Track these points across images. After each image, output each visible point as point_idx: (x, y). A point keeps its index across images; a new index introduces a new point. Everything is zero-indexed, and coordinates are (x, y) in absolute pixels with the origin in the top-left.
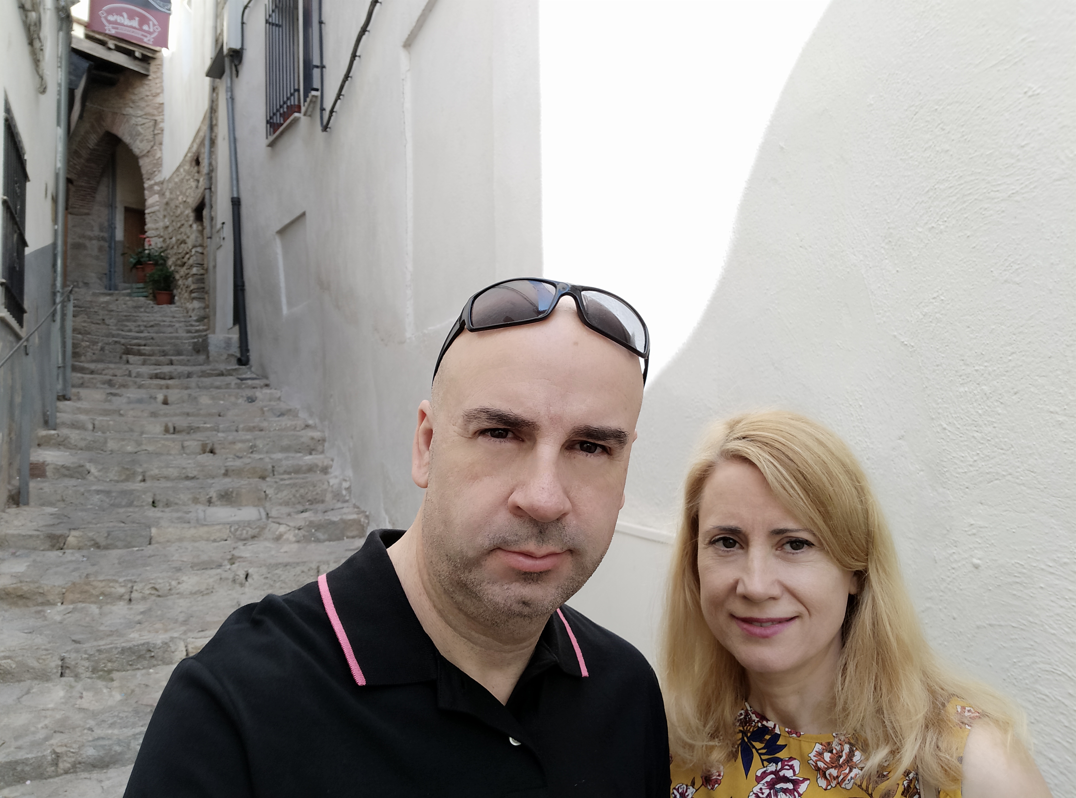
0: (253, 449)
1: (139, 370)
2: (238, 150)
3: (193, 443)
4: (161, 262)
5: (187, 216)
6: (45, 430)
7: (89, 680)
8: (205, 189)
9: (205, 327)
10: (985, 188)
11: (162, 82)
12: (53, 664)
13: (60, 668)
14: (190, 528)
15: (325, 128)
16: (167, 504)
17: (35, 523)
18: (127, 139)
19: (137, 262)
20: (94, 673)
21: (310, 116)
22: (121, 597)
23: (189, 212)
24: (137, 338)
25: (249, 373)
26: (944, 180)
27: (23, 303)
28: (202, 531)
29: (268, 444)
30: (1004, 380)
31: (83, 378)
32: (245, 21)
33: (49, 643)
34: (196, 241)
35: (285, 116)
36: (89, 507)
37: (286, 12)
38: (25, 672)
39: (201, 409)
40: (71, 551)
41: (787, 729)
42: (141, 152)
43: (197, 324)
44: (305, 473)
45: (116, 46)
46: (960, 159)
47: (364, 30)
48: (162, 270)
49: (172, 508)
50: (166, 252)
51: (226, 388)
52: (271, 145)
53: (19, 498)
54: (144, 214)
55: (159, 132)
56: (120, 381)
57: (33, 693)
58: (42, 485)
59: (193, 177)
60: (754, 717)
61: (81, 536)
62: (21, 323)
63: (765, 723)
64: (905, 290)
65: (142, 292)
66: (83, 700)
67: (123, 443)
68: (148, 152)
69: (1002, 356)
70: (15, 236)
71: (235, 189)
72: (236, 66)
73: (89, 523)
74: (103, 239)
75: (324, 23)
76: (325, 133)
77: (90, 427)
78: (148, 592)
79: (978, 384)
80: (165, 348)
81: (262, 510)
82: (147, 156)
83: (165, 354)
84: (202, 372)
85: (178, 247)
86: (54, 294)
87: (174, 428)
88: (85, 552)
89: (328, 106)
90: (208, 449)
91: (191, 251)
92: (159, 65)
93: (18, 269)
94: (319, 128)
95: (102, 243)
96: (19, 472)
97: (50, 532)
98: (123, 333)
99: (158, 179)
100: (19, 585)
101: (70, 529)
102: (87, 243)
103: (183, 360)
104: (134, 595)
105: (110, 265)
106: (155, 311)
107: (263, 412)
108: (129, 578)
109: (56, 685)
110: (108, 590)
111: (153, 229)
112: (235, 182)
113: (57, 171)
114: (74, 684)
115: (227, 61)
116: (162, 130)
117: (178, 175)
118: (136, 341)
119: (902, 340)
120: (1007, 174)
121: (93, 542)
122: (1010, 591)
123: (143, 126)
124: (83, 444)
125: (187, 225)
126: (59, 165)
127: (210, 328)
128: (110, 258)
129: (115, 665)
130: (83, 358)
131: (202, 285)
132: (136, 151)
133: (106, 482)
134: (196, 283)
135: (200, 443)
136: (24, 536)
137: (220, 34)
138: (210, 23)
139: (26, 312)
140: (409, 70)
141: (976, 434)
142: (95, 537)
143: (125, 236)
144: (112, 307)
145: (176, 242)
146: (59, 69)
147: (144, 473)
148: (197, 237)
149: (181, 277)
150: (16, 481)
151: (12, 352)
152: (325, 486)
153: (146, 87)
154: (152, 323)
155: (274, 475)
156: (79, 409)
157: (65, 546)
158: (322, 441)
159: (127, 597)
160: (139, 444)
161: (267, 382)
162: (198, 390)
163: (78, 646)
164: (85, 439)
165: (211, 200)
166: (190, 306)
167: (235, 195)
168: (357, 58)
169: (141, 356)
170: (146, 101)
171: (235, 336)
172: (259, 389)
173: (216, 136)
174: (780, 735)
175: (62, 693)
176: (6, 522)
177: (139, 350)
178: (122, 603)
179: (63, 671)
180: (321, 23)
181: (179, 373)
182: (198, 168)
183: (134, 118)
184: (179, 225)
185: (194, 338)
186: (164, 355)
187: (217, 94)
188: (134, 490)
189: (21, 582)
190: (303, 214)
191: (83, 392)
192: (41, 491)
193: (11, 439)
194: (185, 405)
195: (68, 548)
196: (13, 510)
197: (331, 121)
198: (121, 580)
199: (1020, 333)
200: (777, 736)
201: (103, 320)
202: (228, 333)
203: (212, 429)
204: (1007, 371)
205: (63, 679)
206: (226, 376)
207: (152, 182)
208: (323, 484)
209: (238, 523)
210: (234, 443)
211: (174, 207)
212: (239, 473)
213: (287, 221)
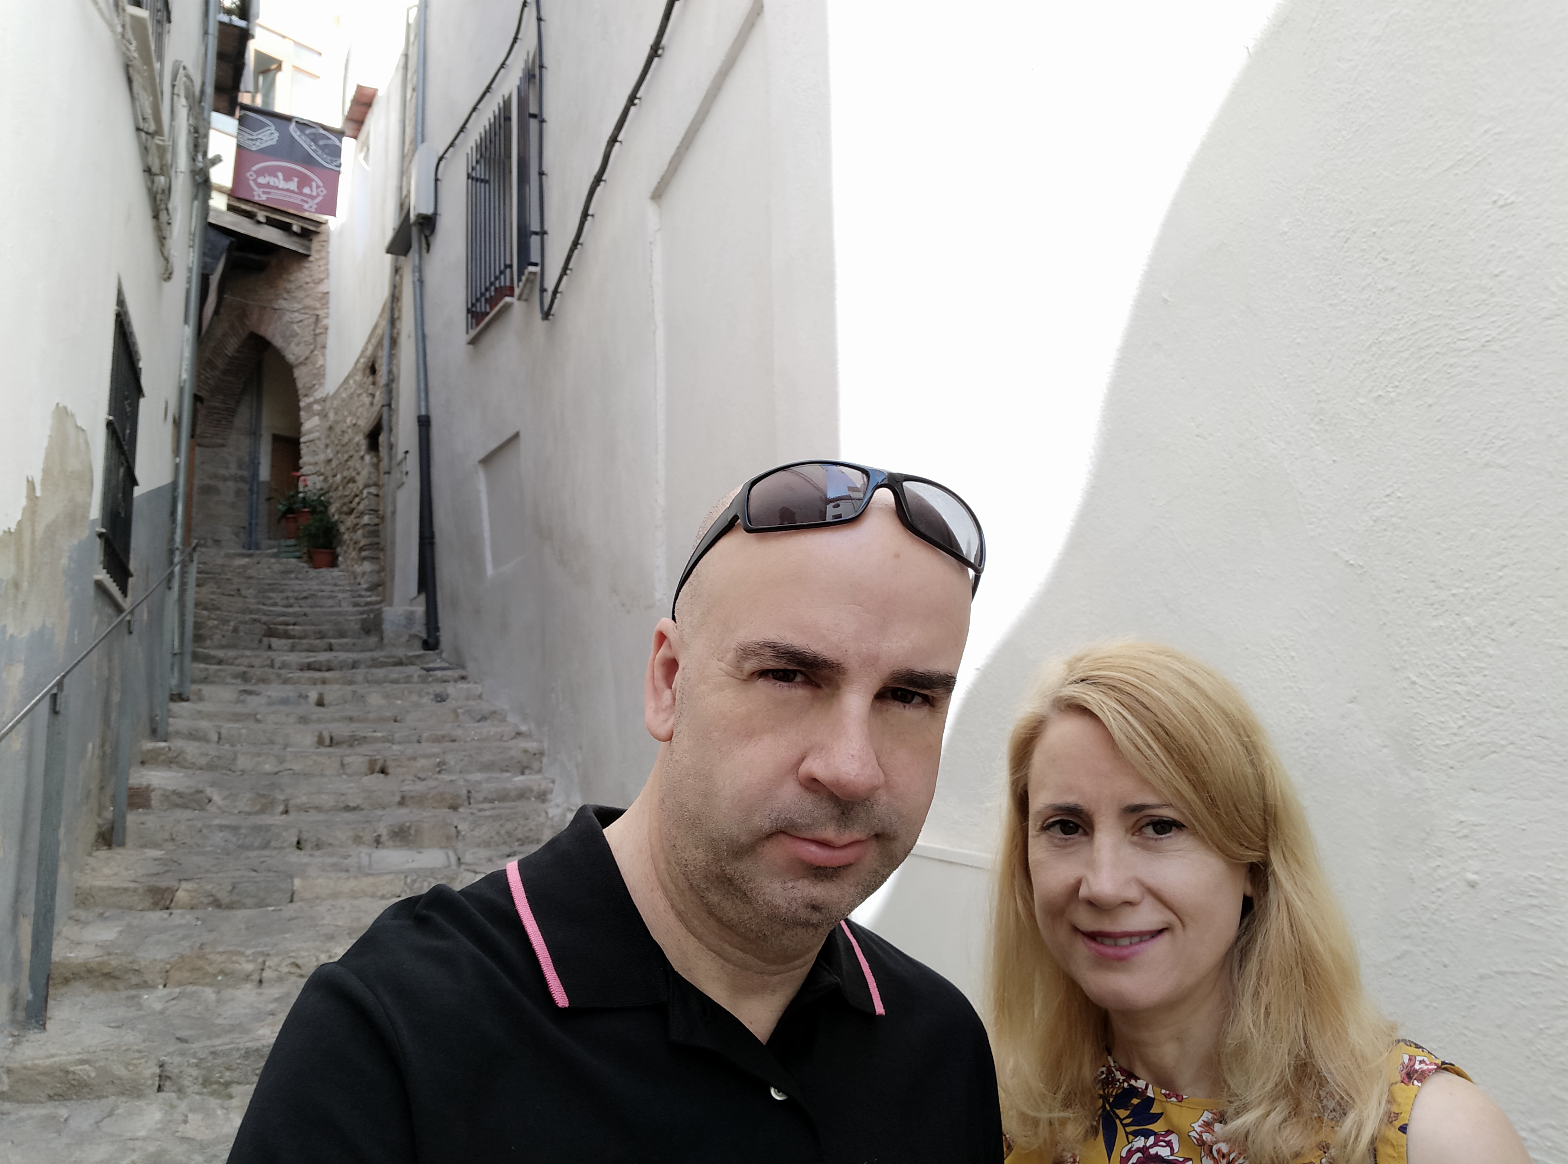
0: (441, 768)
1: (285, 658)
2: (428, 351)
3: (356, 759)
4: (321, 508)
5: (358, 444)
6: (152, 741)
7: (197, 1097)
8: (383, 406)
9: (378, 598)
10: (1450, 336)
11: (327, 264)
12: (147, 1073)
13: (157, 1079)
14: (348, 878)
15: (547, 315)
16: (317, 845)
17: (131, 872)
18: (278, 342)
19: (287, 510)
20: (205, 1087)
21: (526, 300)
22: (247, 978)
23: (360, 439)
24: (284, 615)
25: (438, 660)
26: (1391, 328)
27: (128, 561)
28: (366, 882)
29: (462, 760)
30: (1493, 605)
31: (206, 669)
32: (439, 176)
33: (144, 1041)
34: (369, 478)
35: (492, 302)
36: (209, 849)
37: (494, 163)
38: (107, 1084)
39: (369, 712)
40: (180, 911)
41: (1163, 1091)
42: (296, 360)
43: (369, 593)
44: (514, 801)
45: (267, 217)
46: (1411, 298)
47: (598, 179)
48: (321, 520)
49: (324, 851)
50: (327, 495)
51: (406, 683)
52: (474, 342)
53: (112, 835)
54: (299, 443)
55: (322, 331)
56: (258, 673)
57: (118, 1114)
58: (143, 818)
59: (366, 390)
60: (1118, 1075)
61: (195, 891)
62: (124, 590)
63: (1133, 1082)
64: (1346, 487)
65: (294, 552)
66: (188, 1125)
67: (260, 759)
68: (307, 359)
69: (1488, 571)
70: (122, 470)
71: (423, 404)
72: (427, 238)
73: (207, 871)
74: (242, 479)
75: (546, 175)
76: (546, 322)
77: (215, 737)
78: (285, 970)
79: (1458, 614)
80: (322, 628)
81: (451, 853)
82: (305, 364)
83: (321, 636)
84: (373, 659)
85: (344, 488)
86: (172, 552)
87: (331, 739)
88: (199, 913)
89: (550, 285)
90: (378, 768)
91: (361, 492)
92: (325, 241)
93: (123, 515)
94: (538, 315)
95: (242, 485)
96: (114, 800)
97: (152, 883)
98: (265, 608)
99: (319, 394)
100: (106, 958)
101: (180, 880)
102: (220, 485)
103: (347, 643)
104: (267, 974)
105: (251, 514)
106: (311, 576)
107: (457, 716)
108: (260, 949)
109: (151, 1104)
110: (230, 966)
111: (310, 464)
112: (423, 395)
113: (182, 385)
114: (176, 1102)
115: (415, 232)
116: (326, 329)
117: (346, 389)
118: (281, 619)
119: (1347, 559)
120: (1478, 315)
121: (211, 899)
122: (1525, 919)
123: (300, 324)
124: (203, 761)
125: (356, 457)
126: (185, 376)
127: (387, 599)
128: (251, 506)
129: (236, 1075)
130: (208, 642)
131: (376, 540)
132: (291, 357)
133: (234, 814)
134: (367, 537)
135: (367, 758)
136: (116, 889)
137: (406, 196)
138: (393, 182)
139: (131, 575)
140: (659, 230)
141: (1459, 688)
142: (214, 891)
143: (272, 475)
144: (251, 572)
145: (342, 481)
146: (191, 250)
147: (286, 802)
148: (370, 473)
149: (348, 529)
150: (108, 814)
151: (109, 629)
152: (542, 819)
153: (306, 272)
154: (305, 594)
155: (470, 804)
156: (200, 712)
157: (173, 904)
158: (540, 754)
159: (256, 977)
160: (281, 761)
161: (463, 673)
162: (367, 685)
163: (185, 1046)
164: (207, 755)
165: (390, 421)
166: (358, 569)
167: (423, 413)
168: (589, 218)
169: (290, 638)
170: (305, 290)
171: (420, 609)
172: (452, 683)
173: (398, 334)
174: (1154, 1099)
175: (158, 1116)
176: (93, 869)
177: (286, 631)
178: (249, 986)
179: (162, 1083)
180: (541, 174)
181: (340, 662)
182: (374, 378)
183: (288, 313)
184: (346, 456)
185: (362, 613)
186: (321, 638)
187: (401, 277)
188: (271, 825)
189: (109, 954)
190: (516, 436)
191: (207, 690)
192: (142, 826)
193: (104, 752)
194: (347, 706)
195: (177, 908)
196: (103, 853)
197: (555, 306)
198: (249, 952)
199: (1512, 536)
200: (1151, 1101)
201: (239, 590)
202: (411, 605)
203: (385, 740)
204: (1497, 594)
205: (161, 1094)
206: (407, 665)
207: (311, 399)
208: (539, 816)
209: (415, 871)
210: (414, 759)
211: (339, 433)
212: (420, 800)
213: (493, 445)
